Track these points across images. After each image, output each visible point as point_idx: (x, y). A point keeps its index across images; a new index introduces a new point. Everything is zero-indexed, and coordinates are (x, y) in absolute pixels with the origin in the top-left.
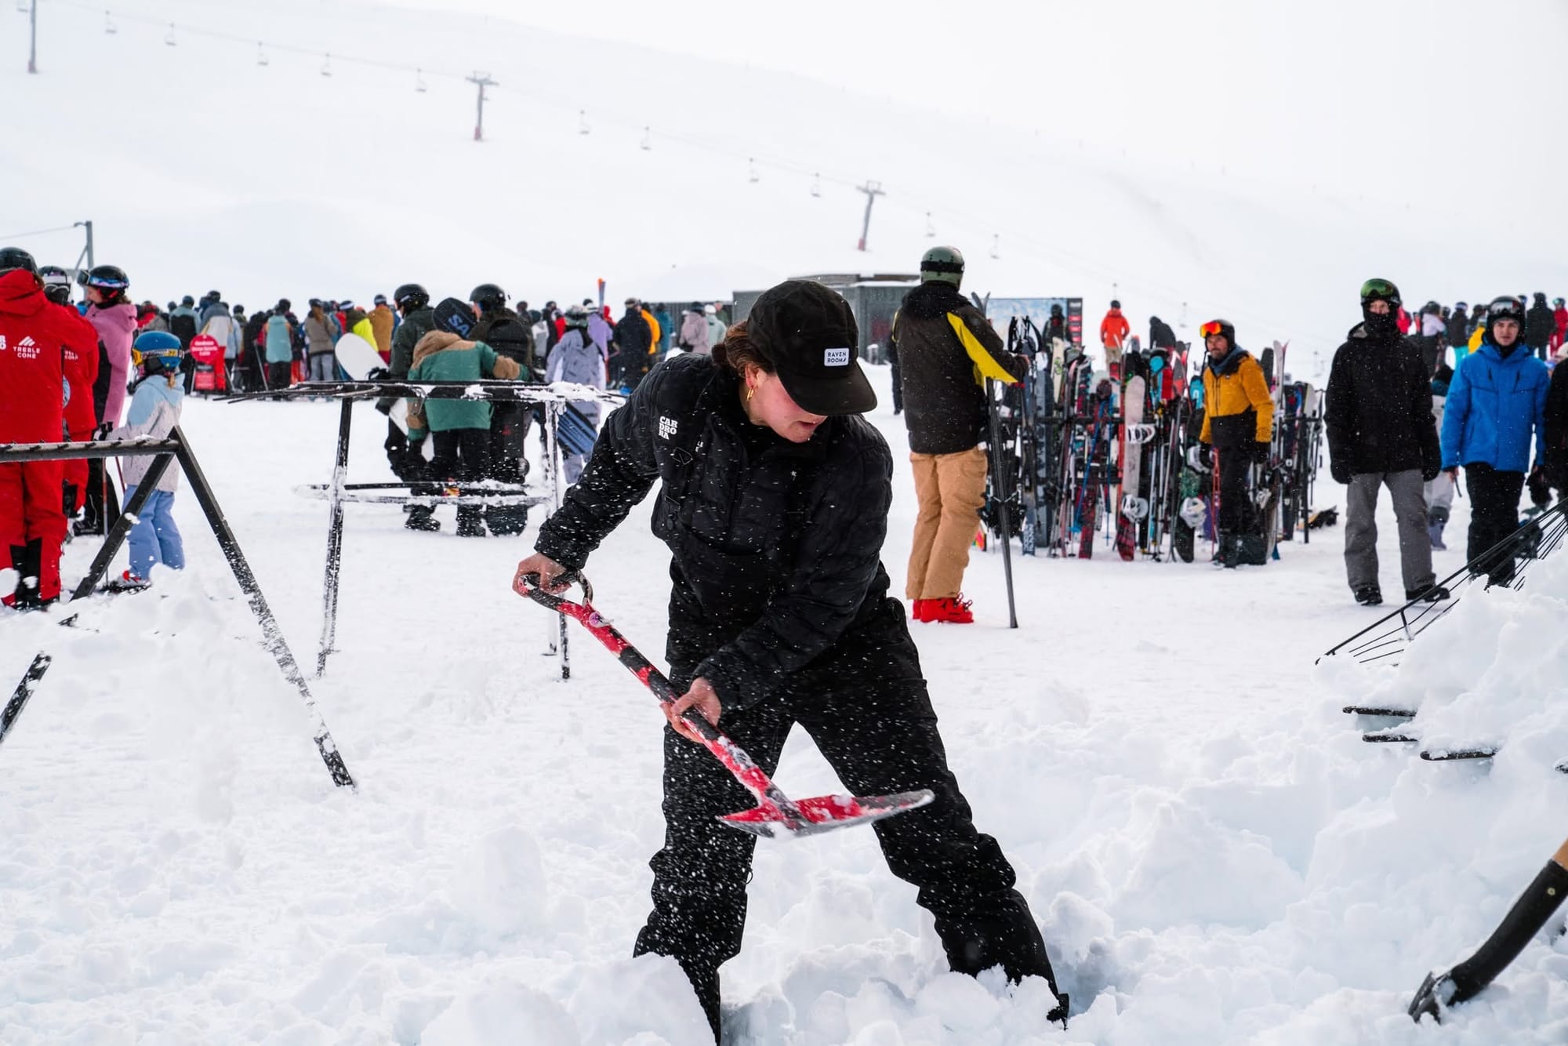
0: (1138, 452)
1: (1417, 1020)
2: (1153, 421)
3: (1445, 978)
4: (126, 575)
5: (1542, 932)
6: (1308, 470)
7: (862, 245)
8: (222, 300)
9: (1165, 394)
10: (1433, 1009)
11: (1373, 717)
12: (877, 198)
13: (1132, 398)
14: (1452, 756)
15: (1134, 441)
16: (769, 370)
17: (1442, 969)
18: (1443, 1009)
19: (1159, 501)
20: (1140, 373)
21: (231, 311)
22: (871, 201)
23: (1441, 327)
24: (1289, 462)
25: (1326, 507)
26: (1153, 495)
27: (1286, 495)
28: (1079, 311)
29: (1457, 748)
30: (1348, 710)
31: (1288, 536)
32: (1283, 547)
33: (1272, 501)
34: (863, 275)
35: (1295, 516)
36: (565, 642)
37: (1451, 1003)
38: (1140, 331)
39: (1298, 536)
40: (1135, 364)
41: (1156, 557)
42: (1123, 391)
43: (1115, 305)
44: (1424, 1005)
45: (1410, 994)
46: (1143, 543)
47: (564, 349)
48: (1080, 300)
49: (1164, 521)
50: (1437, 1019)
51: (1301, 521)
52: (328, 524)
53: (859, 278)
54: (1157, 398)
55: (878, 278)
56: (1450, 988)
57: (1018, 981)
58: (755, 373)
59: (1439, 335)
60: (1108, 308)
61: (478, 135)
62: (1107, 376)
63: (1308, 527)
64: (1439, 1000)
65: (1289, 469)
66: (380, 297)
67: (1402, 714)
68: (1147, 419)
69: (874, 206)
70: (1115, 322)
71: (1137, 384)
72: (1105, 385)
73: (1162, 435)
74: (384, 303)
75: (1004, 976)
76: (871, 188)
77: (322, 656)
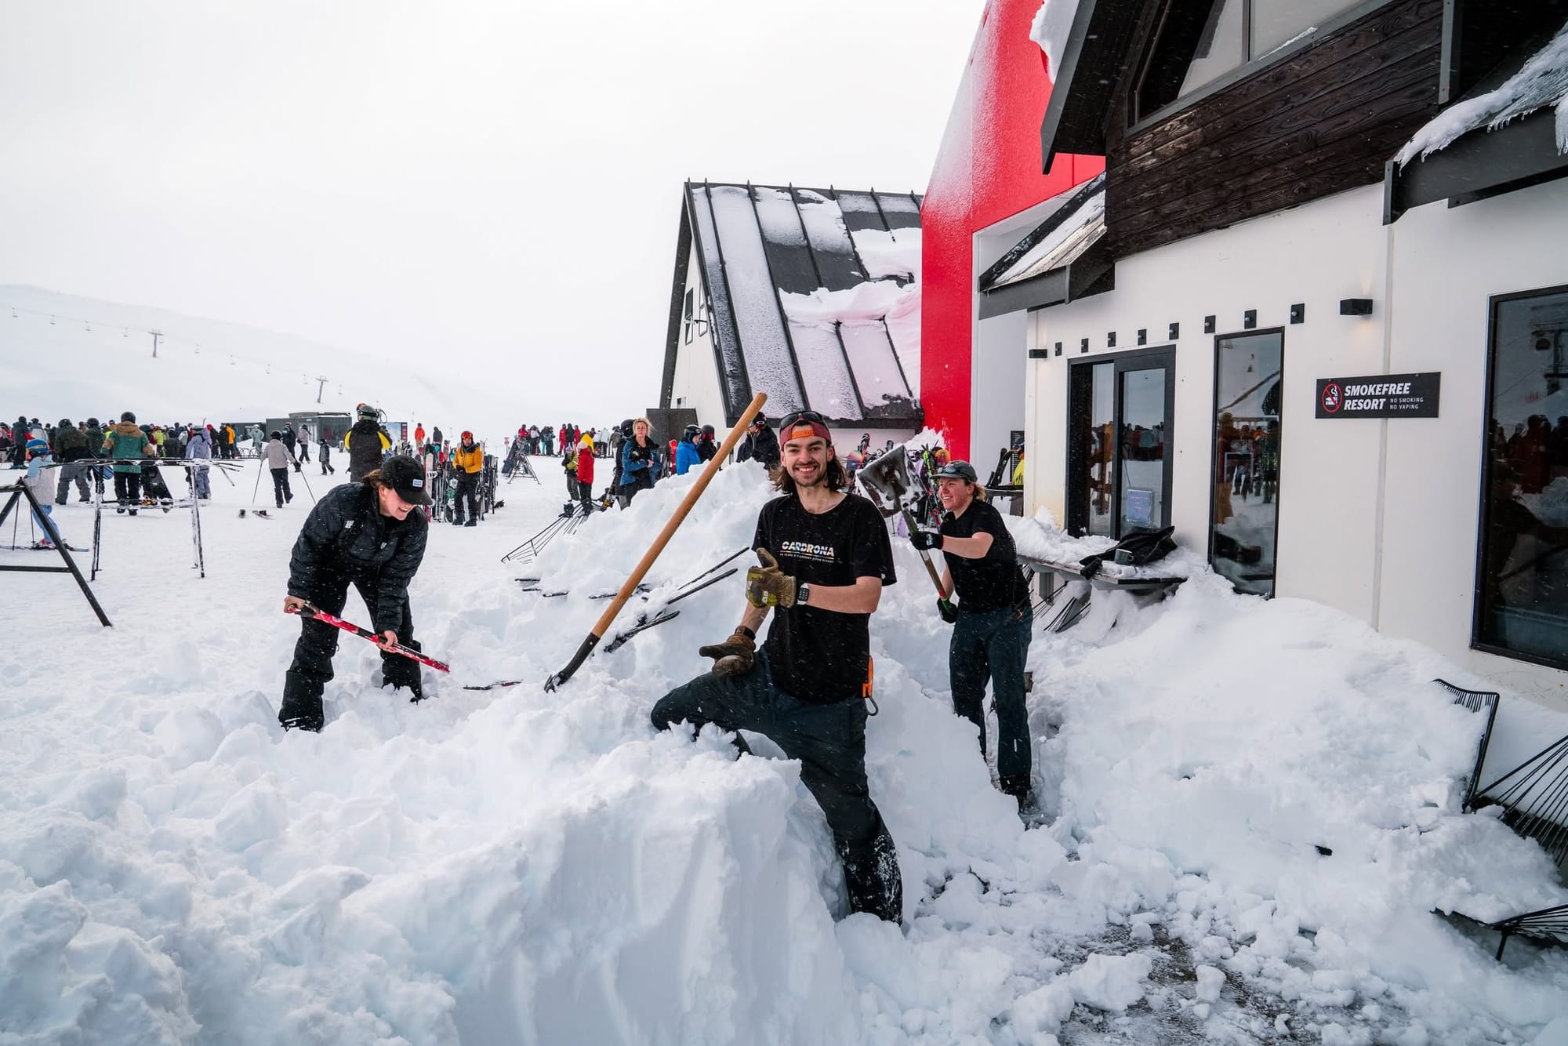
0: (431, 481)
1: (547, 692)
2: (436, 470)
3: (556, 676)
4: (43, 542)
5: (588, 658)
6: (493, 487)
7: (319, 401)
8: (39, 422)
9: (441, 460)
10: (552, 688)
11: (525, 582)
12: (324, 383)
13: (428, 462)
14: (553, 595)
15: (430, 477)
16: (389, 488)
17: (555, 673)
18: (556, 688)
19: (440, 500)
20: (431, 452)
21: (44, 427)
22: (322, 383)
23: (538, 435)
24: (486, 484)
25: (500, 500)
26: (437, 497)
27: (486, 496)
28: (406, 427)
29: (555, 592)
30: (517, 580)
31: (487, 512)
32: (485, 515)
33: (481, 499)
34: (320, 413)
35: (489, 504)
36: (202, 563)
37: (558, 685)
38: (429, 434)
39: (490, 511)
40: (429, 448)
41: (439, 521)
42: (425, 458)
43: (420, 425)
44: (550, 686)
45: (544, 682)
46: (434, 516)
47: (194, 443)
48: (406, 423)
49: (442, 507)
50: (554, 691)
51: (491, 506)
52: (94, 518)
53: (318, 414)
54: (438, 461)
55: (326, 414)
56: (558, 679)
57: (399, 689)
58: (383, 490)
59: (537, 437)
60: (417, 426)
61: (154, 355)
62: (418, 453)
63: (494, 508)
64: (555, 684)
65: (486, 487)
66: (112, 421)
67: (535, 580)
68: (434, 469)
69: (324, 386)
70: (420, 433)
71: (430, 456)
72: (418, 457)
73: (440, 475)
74: (114, 423)
75: (394, 687)
76: (323, 378)
77: (93, 572)
